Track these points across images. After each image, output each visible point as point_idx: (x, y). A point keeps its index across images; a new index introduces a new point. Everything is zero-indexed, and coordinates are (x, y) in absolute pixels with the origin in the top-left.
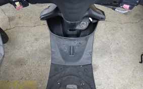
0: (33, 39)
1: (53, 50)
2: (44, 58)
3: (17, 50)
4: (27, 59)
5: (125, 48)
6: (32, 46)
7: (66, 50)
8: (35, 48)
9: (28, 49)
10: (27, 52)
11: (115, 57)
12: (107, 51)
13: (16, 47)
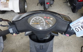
0: (20, 37)
1: (31, 46)
2: (26, 49)
3: (11, 44)
4: (16, 50)
5: (72, 43)
6: (19, 42)
7: (38, 47)
8: (21, 43)
9: (17, 43)
10: (16, 45)
11: (66, 48)
12: (61, 45)
13: (10, 42)
